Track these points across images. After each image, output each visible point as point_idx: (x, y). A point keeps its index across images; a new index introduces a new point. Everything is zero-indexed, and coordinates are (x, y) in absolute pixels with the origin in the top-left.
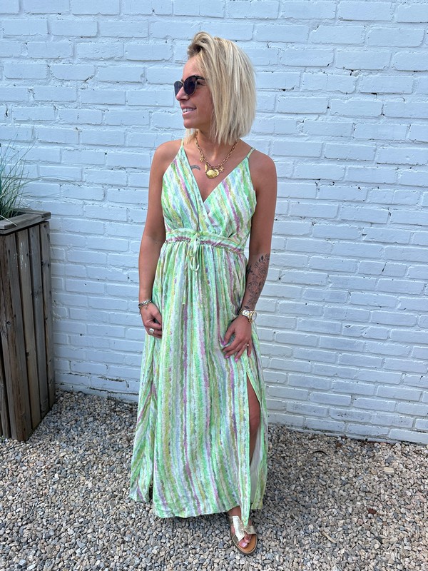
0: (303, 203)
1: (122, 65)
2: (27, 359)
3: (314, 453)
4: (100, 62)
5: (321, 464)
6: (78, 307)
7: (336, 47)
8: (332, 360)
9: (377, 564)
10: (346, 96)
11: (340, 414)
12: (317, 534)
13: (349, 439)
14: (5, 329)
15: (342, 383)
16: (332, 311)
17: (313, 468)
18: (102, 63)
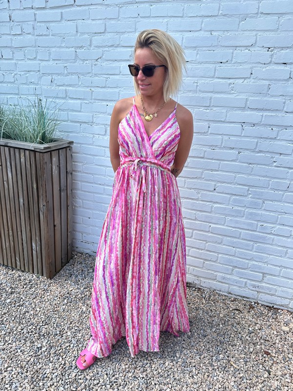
0: (232, 138)
1: (119, 49)
2: (54, 229)
3: (233, 310)
4: (106, 48)
5: (236, 318)
6: (88, 201)
7: (257, 32)
8: (250, 248)
9: (263, 387)
10: (264, 65)
11: (254, 286)
12: (225, 361)
13: (260, 305)
14: (42, 209)
15: (256, 265)
16: (251, 214)
17: (230, 319)
18: (107, 49)
